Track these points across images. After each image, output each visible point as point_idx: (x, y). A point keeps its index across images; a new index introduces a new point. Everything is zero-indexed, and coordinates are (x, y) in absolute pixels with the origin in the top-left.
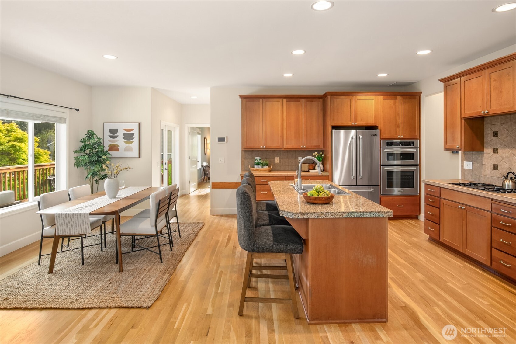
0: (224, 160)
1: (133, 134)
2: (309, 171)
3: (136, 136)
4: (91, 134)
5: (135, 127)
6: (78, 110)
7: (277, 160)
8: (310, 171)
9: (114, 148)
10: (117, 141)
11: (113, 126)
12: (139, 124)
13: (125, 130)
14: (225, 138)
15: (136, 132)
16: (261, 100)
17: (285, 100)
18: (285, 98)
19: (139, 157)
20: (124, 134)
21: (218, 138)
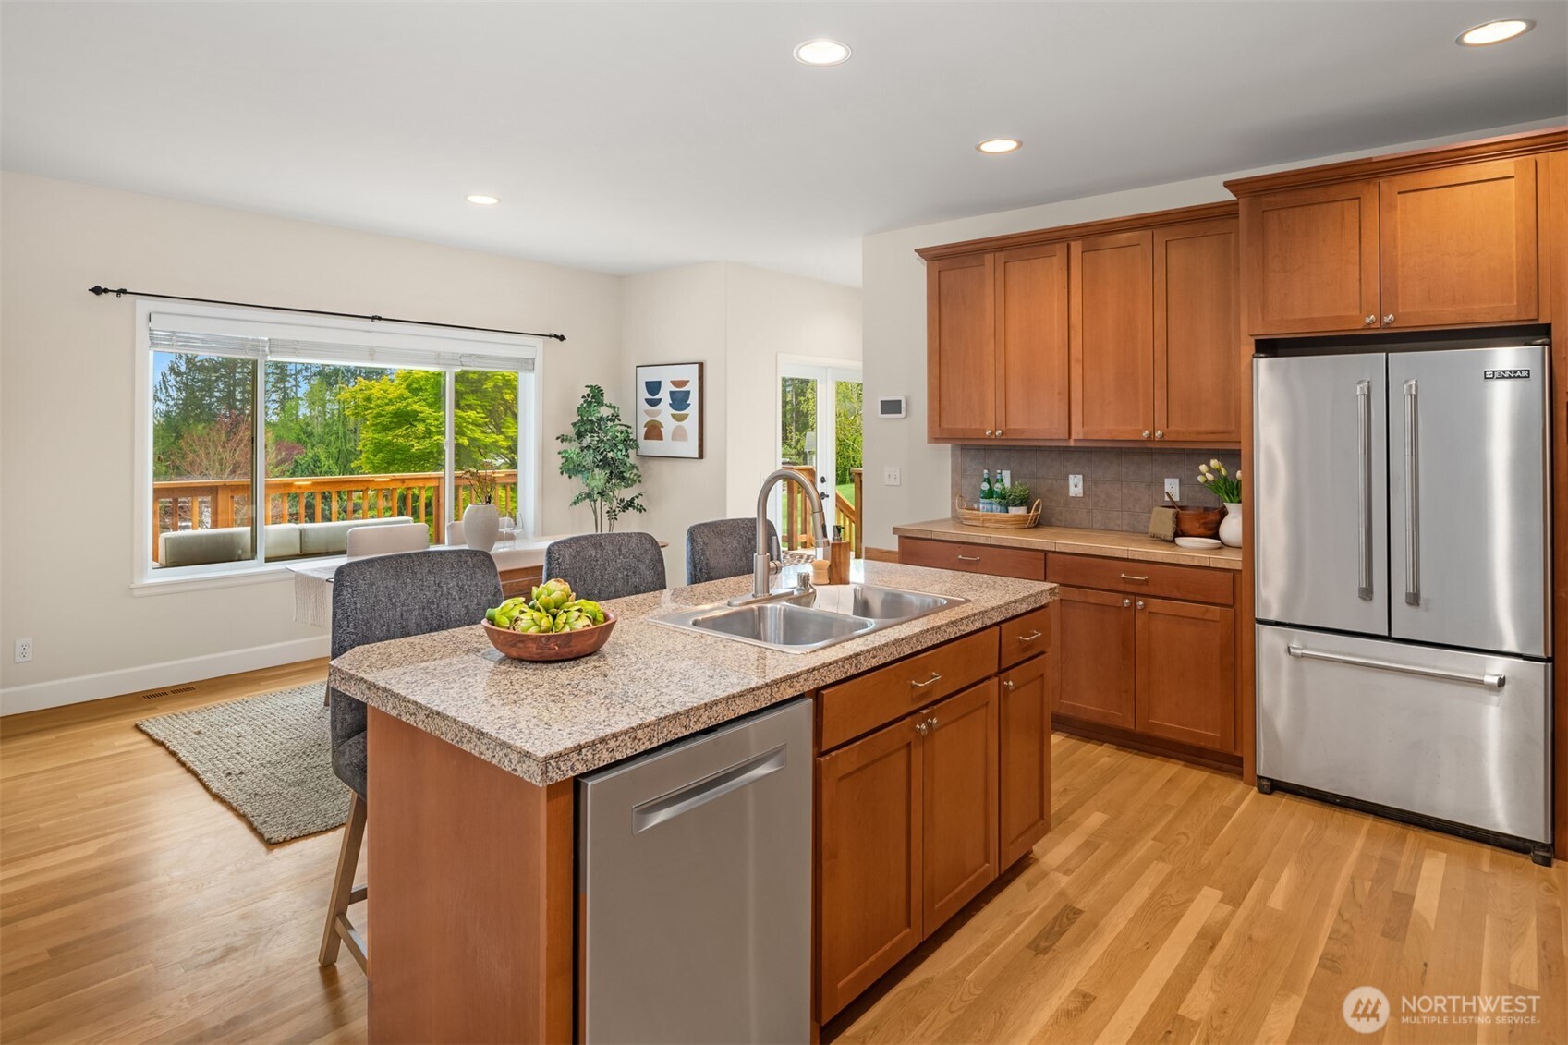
0: (898, 476)
1: (688, 393)
2: (1173, 542)
3: (693, 400)
4: (596, 395)
5: (691, 374)
6: (562, 338)
7: (1076, 485)
8: (1180, 541)
9: (654, 431)
10: (658, 413)
11: (652, 374)
12: (701, 366)
13: (674, 383)
14: (900, 401)
15: (693, 388)
16: (989, 258)
17: (1076, 247)
18: (1076, 237)
19: (701, 456)
20: (672, 393)
21: (882, 402)
